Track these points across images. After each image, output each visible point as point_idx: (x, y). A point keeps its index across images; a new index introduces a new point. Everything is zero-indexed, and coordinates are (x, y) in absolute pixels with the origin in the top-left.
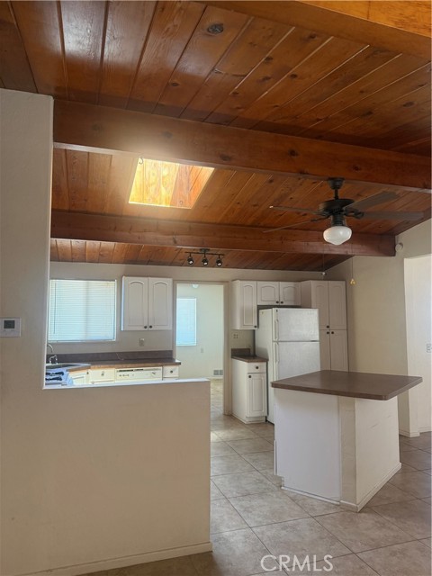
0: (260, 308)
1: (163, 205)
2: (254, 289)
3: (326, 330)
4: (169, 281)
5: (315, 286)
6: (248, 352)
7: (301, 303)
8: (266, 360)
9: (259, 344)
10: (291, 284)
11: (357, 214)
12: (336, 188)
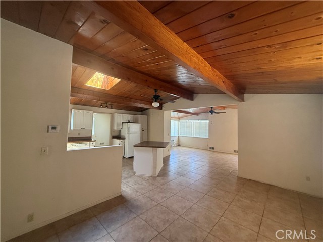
0: (123, 122)
1: (98, 87)
2: (121, 117)
3: (142, 130)
4: (91, 112)
5: (139, 117)
6: (118, 136)
7: (135, 122)
8: (125, 139)
9: (122, 134)
10: (133, 116)
11: (161, 100)
12: (156, 92)
